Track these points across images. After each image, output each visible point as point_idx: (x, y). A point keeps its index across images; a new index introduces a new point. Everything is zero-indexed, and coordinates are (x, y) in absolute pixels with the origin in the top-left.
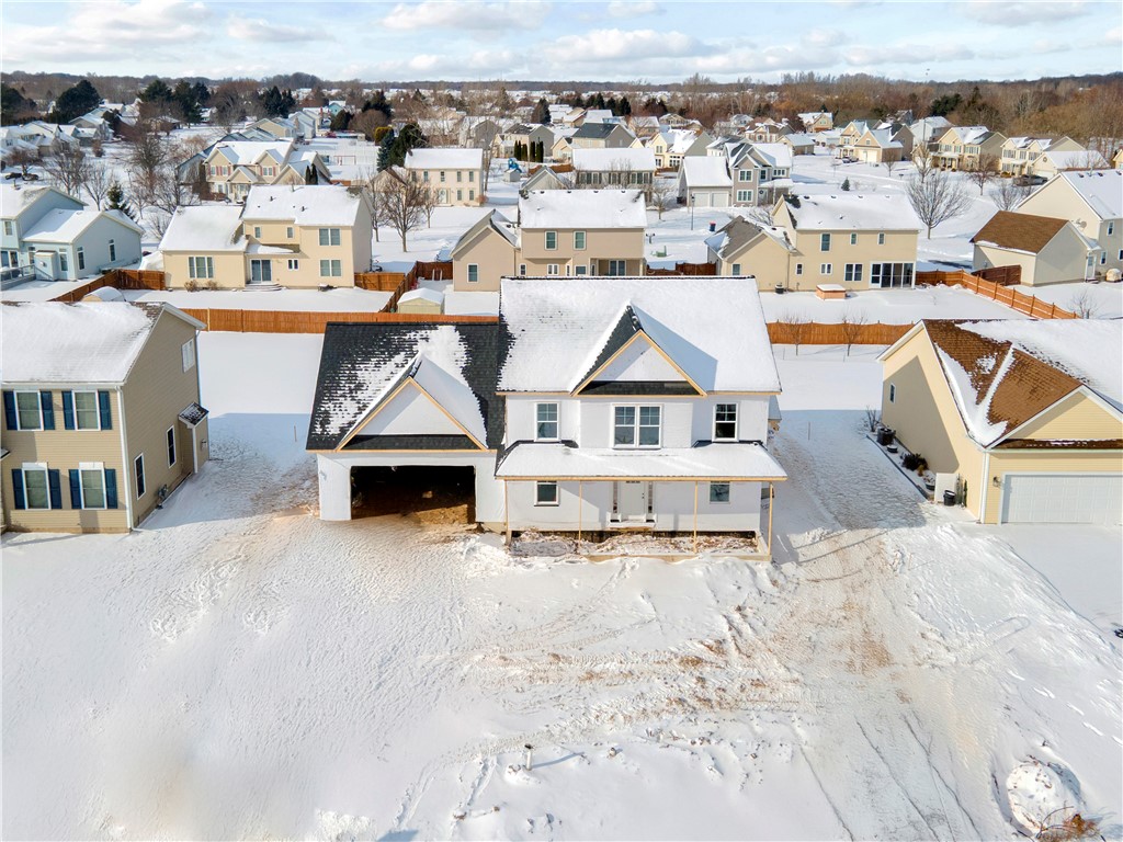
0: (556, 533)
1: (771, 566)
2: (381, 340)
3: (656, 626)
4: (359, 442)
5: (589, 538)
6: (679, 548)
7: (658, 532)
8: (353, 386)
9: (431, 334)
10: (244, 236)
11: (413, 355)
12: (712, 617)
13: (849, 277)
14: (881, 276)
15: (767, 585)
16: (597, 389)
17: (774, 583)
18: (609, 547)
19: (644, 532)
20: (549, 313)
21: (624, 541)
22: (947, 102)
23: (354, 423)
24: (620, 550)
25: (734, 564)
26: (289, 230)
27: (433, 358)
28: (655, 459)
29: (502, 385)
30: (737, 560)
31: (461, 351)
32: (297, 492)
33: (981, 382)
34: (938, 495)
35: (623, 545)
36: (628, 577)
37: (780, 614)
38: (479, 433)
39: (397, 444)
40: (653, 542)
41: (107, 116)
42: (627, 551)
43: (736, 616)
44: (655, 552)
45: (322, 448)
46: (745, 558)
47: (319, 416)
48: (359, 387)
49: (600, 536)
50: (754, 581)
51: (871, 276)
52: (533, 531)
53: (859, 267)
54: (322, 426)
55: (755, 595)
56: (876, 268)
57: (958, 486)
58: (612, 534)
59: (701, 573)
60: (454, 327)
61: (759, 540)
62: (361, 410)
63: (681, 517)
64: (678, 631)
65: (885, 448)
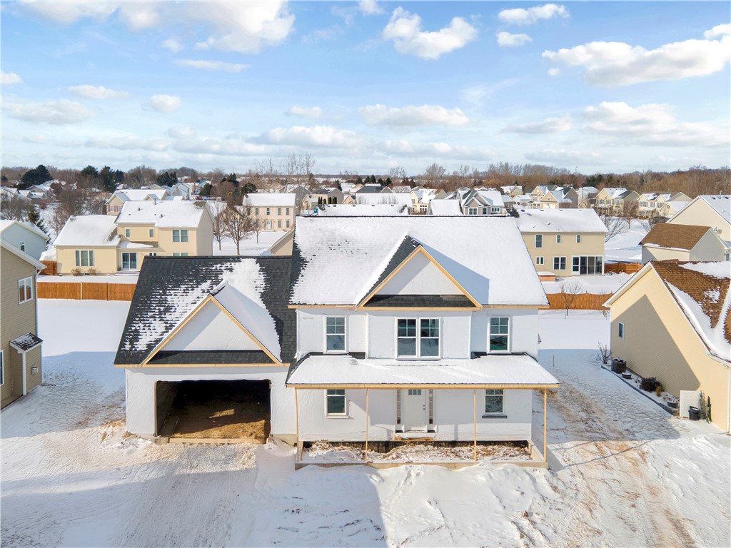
0: (344, 443)
1: (548, 473)
2: (191, 270)
3: (445, 533)
4: (162, 357)
5: (376, 448)
6: (459, 456)
7: (439, 442)
8: (162, 308)
9: (235, 265)
10: (117, 236)
11: (218, 282)
12: (501, 523)
13: (556, 267)
14: (579, 265)
15: (548, 491)
16: (382, 302)
17: (555, 489)
18: (394, 456)
19: (426, 442)
20: (337, 243)
21: (408, 450)
22: (594, 180)
23: (160, 340)
24: (404, 458)
25: (514, 470)
26: (151, 231)
27: (236, 285)
28: (436, 368)
29: (294, 299)
30: (516, 467)
31: (260, 279)
32: (113, 410)
33: (712, 311)
34: (683, 410)
35: (408, 454)
36: (414, 483)
37: (567, 521)
38: (274, 349)
39: (198, 359)
40: (435, 451)
41: (53, 186)
42: (411, 459)
43: (525, 523)
44: (438, 460)
45: (129, 363)
46: (522, 465)
47: (130, 334)
48: (168, 309)
49: (385, 447)
50: (535, 486)
51: (572, 265)
52: (323, 441)
53: (563, 260)
54: (132, 343)
55: (539, 500)
56: (576, 260)
57: (701, 402)
58: (397, 444)
59: (483, 479)
60: (255, 260)
61: (533, 449)
62: (167, 329)
63: (460, 427)
64: (468, 538)
65: (620, 375)
